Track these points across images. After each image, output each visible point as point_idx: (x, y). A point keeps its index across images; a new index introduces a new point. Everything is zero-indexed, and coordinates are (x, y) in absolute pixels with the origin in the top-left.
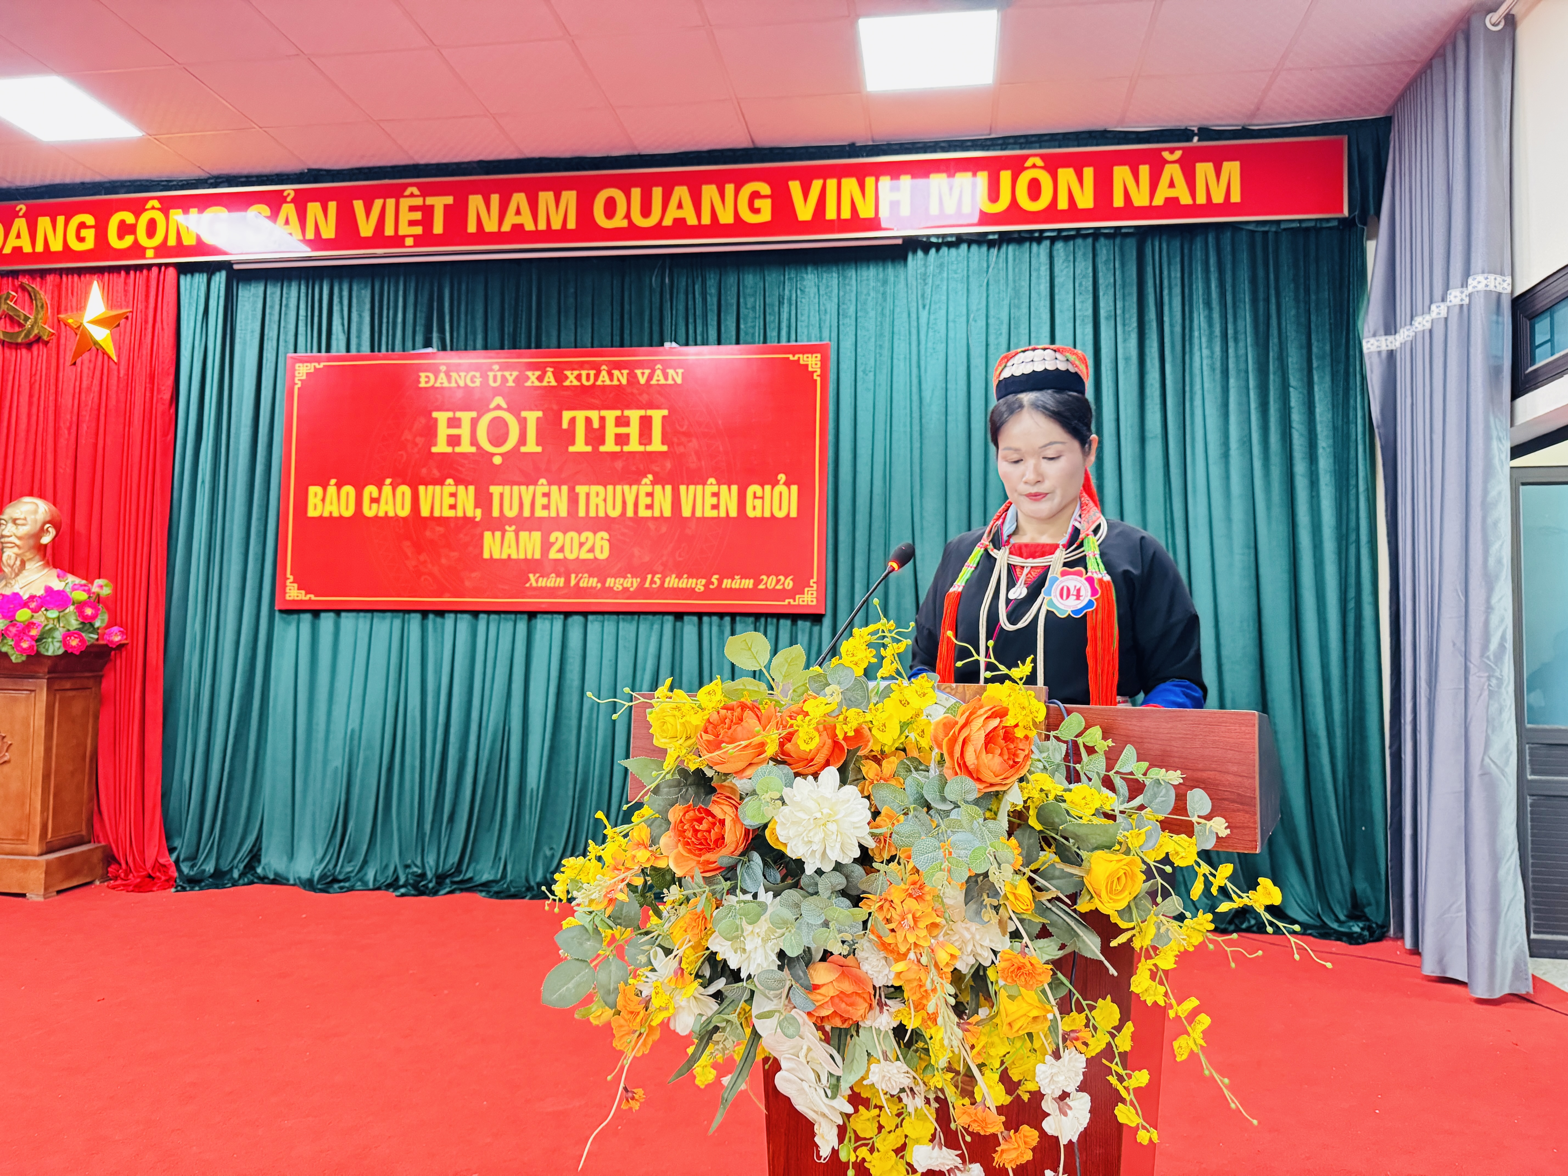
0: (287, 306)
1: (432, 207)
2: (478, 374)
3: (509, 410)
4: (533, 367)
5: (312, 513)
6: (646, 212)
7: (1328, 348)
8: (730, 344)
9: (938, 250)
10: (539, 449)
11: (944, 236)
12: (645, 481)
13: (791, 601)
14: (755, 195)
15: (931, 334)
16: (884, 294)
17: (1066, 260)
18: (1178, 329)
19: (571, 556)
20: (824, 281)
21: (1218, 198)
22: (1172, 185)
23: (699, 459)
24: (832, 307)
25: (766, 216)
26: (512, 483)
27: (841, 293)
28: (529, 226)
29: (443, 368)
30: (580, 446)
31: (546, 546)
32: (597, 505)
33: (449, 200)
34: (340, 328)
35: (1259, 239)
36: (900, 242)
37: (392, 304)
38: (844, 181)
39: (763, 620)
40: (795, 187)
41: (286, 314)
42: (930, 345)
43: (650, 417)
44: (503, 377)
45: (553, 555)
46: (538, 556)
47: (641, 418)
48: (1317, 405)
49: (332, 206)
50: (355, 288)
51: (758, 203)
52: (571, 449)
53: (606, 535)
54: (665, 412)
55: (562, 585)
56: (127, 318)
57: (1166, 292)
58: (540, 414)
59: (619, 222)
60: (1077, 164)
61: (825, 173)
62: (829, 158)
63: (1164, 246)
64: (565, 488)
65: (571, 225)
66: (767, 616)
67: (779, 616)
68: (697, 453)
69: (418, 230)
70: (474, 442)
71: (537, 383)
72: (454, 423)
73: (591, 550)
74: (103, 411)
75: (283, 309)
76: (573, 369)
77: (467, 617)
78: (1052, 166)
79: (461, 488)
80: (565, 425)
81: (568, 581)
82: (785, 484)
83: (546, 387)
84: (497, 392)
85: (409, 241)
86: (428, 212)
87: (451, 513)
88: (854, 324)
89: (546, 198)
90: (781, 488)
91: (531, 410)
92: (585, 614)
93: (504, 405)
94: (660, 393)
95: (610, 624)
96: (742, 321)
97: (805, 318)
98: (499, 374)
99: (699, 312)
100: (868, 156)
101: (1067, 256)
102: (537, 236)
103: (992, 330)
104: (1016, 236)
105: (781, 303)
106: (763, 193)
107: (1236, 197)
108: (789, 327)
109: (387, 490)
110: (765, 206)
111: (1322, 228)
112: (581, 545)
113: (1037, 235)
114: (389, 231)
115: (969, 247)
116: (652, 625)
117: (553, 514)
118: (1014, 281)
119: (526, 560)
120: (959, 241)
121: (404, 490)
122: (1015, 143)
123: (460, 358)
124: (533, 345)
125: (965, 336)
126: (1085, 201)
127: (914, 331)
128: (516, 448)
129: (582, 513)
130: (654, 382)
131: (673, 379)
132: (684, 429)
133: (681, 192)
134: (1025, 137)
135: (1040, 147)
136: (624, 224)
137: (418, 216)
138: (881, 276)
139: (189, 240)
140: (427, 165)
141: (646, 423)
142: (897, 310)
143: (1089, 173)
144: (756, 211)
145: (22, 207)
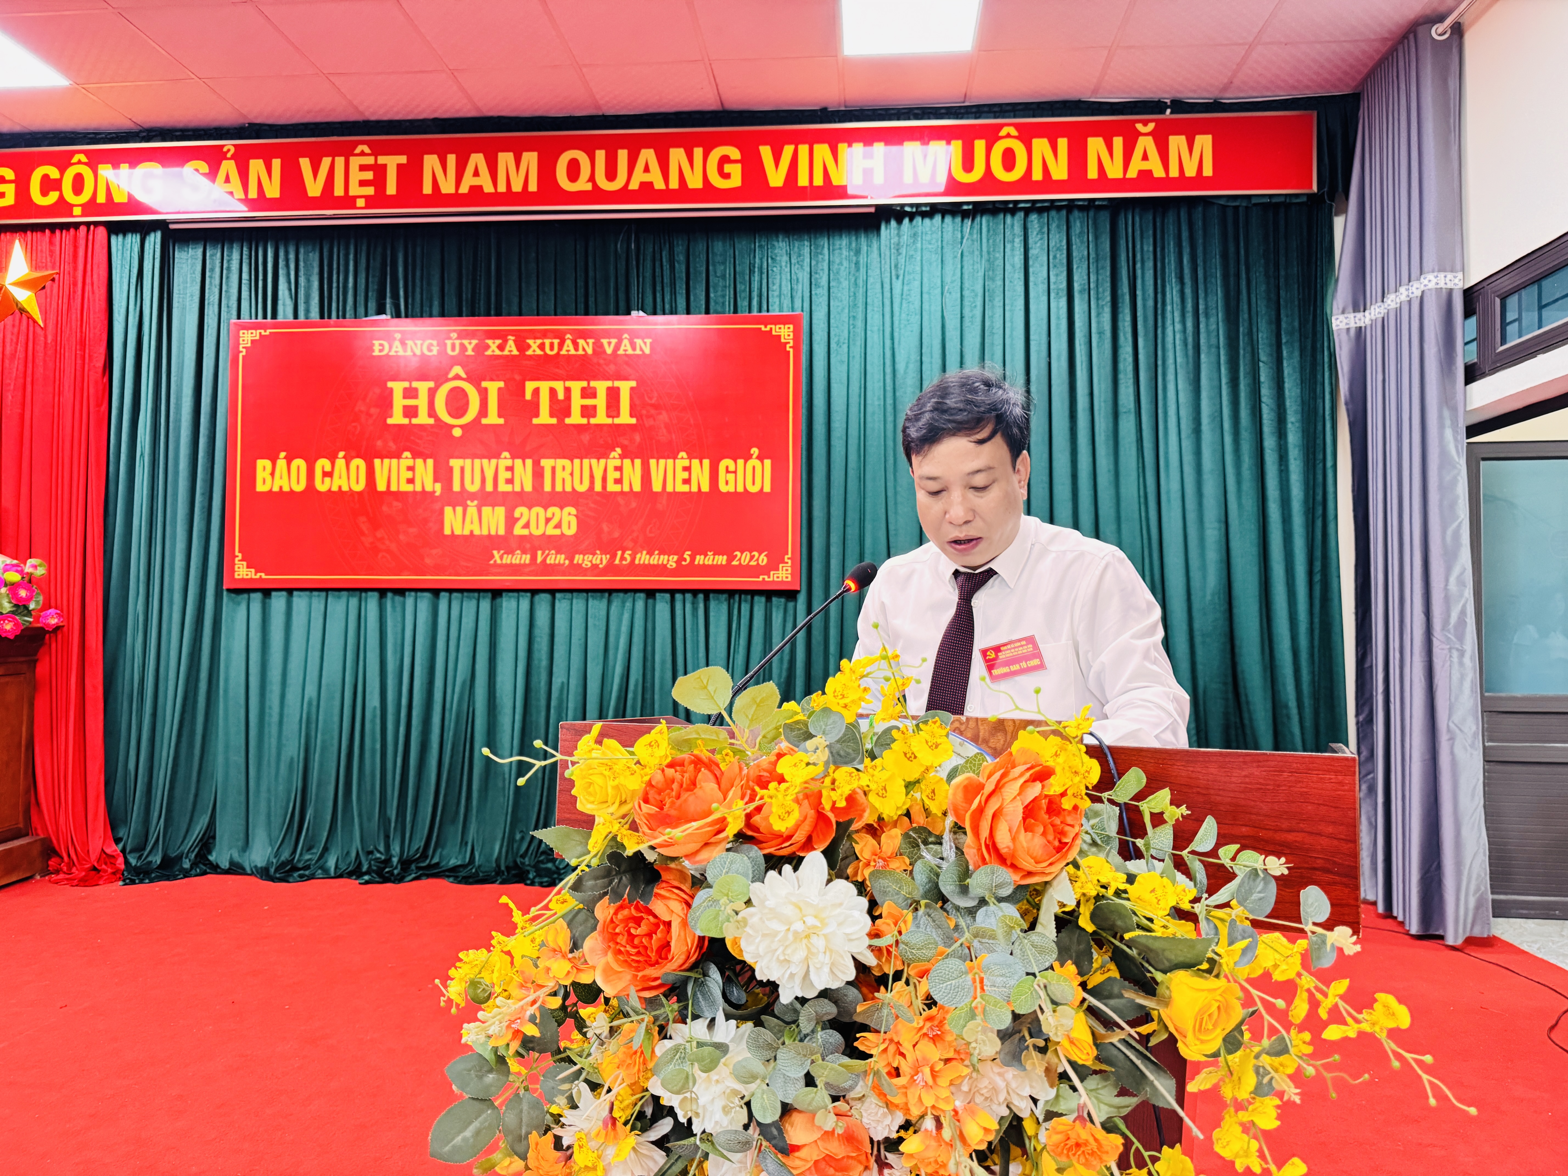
0: (229, 268)
1: (384, 166)
2: (435, 343)
3: (469, 380)
4: (493, 335)
5: (260, 487)
6: (611, 175)
7: (1296, 324)
8: (700, 313)
9: (911, 220)
10: (501, 421)
11: (918, 205)
12: (613, 454)
13: (766, 577)
14: (724, 160)
15: (904, 305)
16: (857, 264)
17: (1040, 232)
18: (1151, 303)
19: (537, 532)
20: (796, 249)
21: (1191, 171)
22: (1145, 157)
23: (669, 432)
24: (804, 276)
25: (735, 181)
26: (474, 457)
27: (813, 263)
28: (489, 188)
29: (398, 336)
30: (544, 418)
31: (511, 521)
32: (564, 480)
33: (403, 159)
34: (287, 293)
35: (1230, 213)
36: (872, 210)
37: (342, 268)
38: (817, 147)
39: (737, 597)
40: (766, 152)
41: (227, 278)
42: (903, 315)
43: (618, 388)
44: (462, 346)
45: (518, 530)
46: (502, 532)
47: (608, 389)
48: (1286, 380)
49: (276, 163)
50: (302, 251)
51: (728, 168)
52: (535, 421)
53: (573, 511)
54: (633, 384)
55: (528, 562)
56: (53, 280)
57: (1138, 265)
58: (501, 384)
59: (582, 185)
60: (1052, 134)
61: (796, 139)
62: (801, 123)
63: (1137, 219)
64: (529, 462)
65: (533, 187)
66: (741, 592)
67: (753, 593)
68: (667, 426)
69: (370, 191)
70: (432, 412)
71: (498, 352)
72: (411, 393)
73: (558, 526)
74: (29, 380)
75: (225, 272)
76: (535, 338)
77: (428, 595)
78: (1026, 136)
79: (419, 462)
80: (528, 396)
81: (534, 558)
82: (758, 458)
83: (507, 356)
84: (455, 361)
85: (361, 203)
86: (380, 171)
87: (409, 488)
88: (826, 294)
89: (505, 159)
90: (754, 462)
91: (492, 380)
92: (553, 592)
93: (464, 375)
94: (627, 363)
95: (579, 603)
96: (711, 290)
97: (776, 287)
98: (457, 342)
99: (667, 280)
100: (840, 121)
101: (1041, 228)
102: (496, 198)
103: (966, 303)
104: (990, 206)
105: (751, 272)
106: (733, 158)
107: (1208, 171)
108: (760, 296)
109: (340, 463)
110: (735, 171)
111: (1291, 204)
112: (548, 520)
113: (1011, 206)
114: (339, 191)
115: (943, 218)
116: (624, 602)
117: (518, 488)
118: (989, 253)
119: (489, 536)
120: (933, 210)
121: (359, 463)
122: (989, 112)
123: (416, 326)
124: (492, 312)
125: (940, 308)
126: (1060, 172)
127: (887, 302)
128: (477, 420)
129: (548, 487)
130: (621, 352)
131: (641, 349)
132: (653, 401)
133: (648, 155)
134: (1000, 105)
135: (1015, 117)
136: (589, 187)
137: (369, 175)
138: (854, 245)
139: (120, 198)
140: (378, 122)
141: (613, 395)
142: (871, 280)
143: (1063, 143)
144: (727, 176)
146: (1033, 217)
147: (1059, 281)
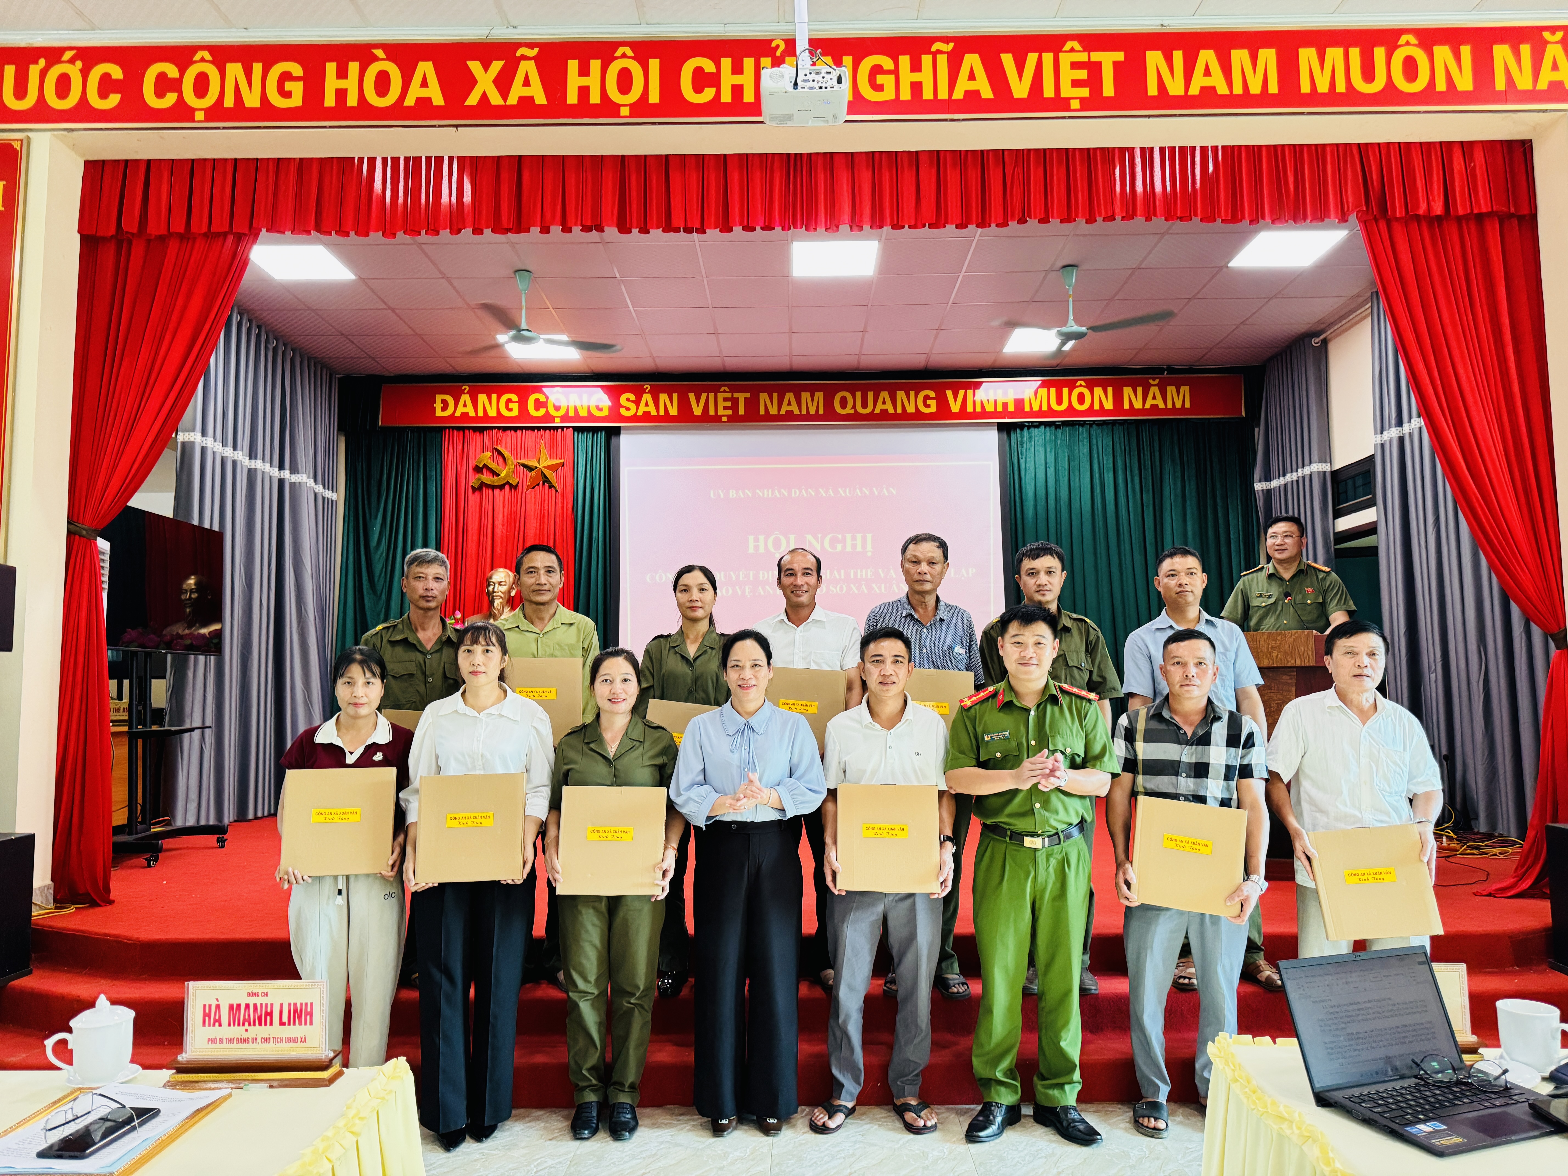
1: (737, 399)
6: (864, 405)
7: (1237, 487)
11: (1032, 422)
17: (1098, 438)
21: (1178, 405)
22: (1154, 398)
28: (796, 412)
33: (748, 395)
35: (1199, 426)
38: (977, 390)
40: (949, 394)
49: (675, 396)
51: (928, 402)
59: (849, 410)
60: (1104, 385)
61: (967, 387)
63: (1149, 430)
65: (821, 411)
69: (729, 412)
78: (1090, 387)
85: (724, 419)
86: (735, 402)
89: (805, 395)
100: (990, 377)
101: (1098, 435)
104: (1071, 423)
106: (931, 396)
107: (1188, 405)
110: (933, 403)
111: (1232, 422)
113: (1082, 423)
114: (712, 412)
115: (1045, 428)
118: (1070, 446)
120: (1040, 425)
122: (1070, 372)
126: (1108, 405)
133: (885, 394)
134: (1075, 369)
135: (1083, 375)
136: (852, 412)
137: (729, 404)
139: (582, 412)
140: (733, 373)
143: (1110, 390)
144: (928, 406)
145: (466, 388)
146: (1094, 428)
147: (1109, 463)
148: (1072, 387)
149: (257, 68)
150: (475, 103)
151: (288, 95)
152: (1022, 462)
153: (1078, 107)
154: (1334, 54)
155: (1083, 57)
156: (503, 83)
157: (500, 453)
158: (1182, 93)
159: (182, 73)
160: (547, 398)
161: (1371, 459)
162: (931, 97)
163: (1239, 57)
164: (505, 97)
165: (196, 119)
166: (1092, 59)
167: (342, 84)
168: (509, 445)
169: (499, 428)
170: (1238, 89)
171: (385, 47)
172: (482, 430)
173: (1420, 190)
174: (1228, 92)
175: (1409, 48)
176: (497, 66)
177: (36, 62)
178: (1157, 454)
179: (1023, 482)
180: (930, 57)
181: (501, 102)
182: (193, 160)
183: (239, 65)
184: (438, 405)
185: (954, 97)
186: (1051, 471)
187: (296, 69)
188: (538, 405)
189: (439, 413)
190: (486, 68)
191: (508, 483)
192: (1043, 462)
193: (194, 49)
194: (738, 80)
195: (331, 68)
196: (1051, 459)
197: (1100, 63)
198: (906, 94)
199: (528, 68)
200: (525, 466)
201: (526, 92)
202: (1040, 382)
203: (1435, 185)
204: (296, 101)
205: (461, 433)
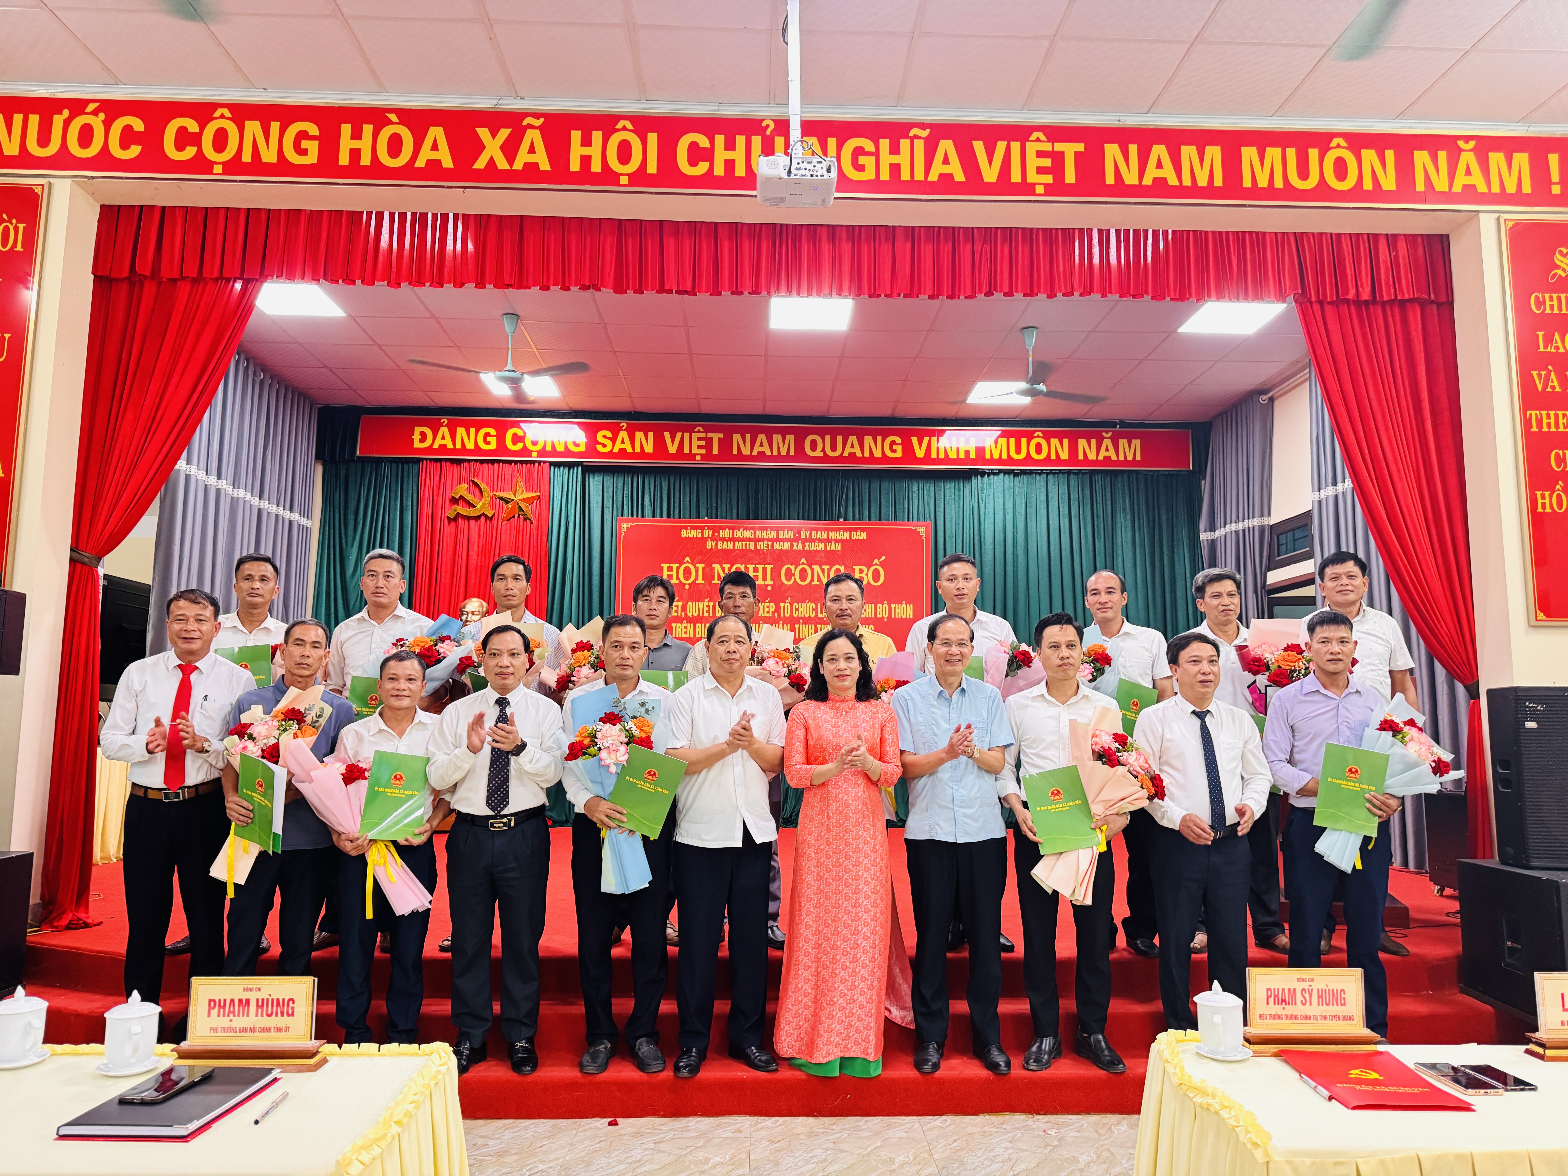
0: (617, 488)
1: (711, 439)
9: (988, 476)
11: (992, 469)
14: (893, 443)
15: (986, 519)
16: (959, 496)
17: (1054, 486)
20: (927, 488)
21: (1130, 458)
22: (1107, 450)
24: (932, 503)
28: (768, 453)
33: (721, 435)
34: (649, 503)
35: (1149, 478)
36: (969, 471)
38: (941, 438)
40: (914, 440)
41: (616, 493)
42: (986, 525)
49: (651, 434)
50: (658, 480)
51: (895, 447)
59: (818, 453)
60: (1060, 437)
61: (931, 433)
62: (932, 425)
63: (1103, 479)
65: (792, 453)
69: (703, 451)
78: (1047, 437)
85: (698, 458)
86: (709, 441)
88: (943, 511)
96: (882, 509)
99: (858, 502)
100: (953, 426)
101: (1055, 483)
102: (772, 458)
103: (1017, 519)
104: (1029, 471)
105: (903, 498)
106: (897, 442)
107: (1138, 458)
110: (899, 449)
111: (1180, 475)
113: (1039, 471)
114: (686, 450)
115: (1005, 476)
118: (1028, 493)
120: (1000, 472)
122: (1028, 424)
126: (1064, 456)
133: (853, 439)
134: (1034, 421)
135: (1041, 427)
136: (821, 454)
137: (703, 443)
138: (958, 487)
139: (560, 449)
140: (708, 415)
142: (966, 505)
143: (1066, 441)
144: (894, 451)
145: (445, 420)
146: (1051, 477)
147: (1065, 510)
148: (1030, 437)
149: (275, 126)
150: (483, 167)
151: (304, 152)
152: (982, 506)
153: (1042, 192)
154: (1273, 153)
155: (1047, 147)
156: (510, 149)
157: (476, 485)
158: (1137, 183)
159: (202, 128)
160: (525, 433)
161: (1308, 514)
162: (909, 178)
163: (1188, 152)
164: (511, 161)
165: (215, 171)
166: (1056, 149)
167: (356, 144)
168: (485, 478)
169: (476, 461)
170: (1187, 182)
171: (398, 112)
172: (459, 462)
173: (1349, 277)
174: (1177, 184)
175: (1339, 151)
176: (504, 133)
177: (60, 113)
178: (1109, 503)
179: (982, 527)
180: (908, 141)
181: (507, 167)
182: (207, 208)
183: (258, 123)
184: (417, 437)
185: (929, 179)
186: (1009, 517)
187: (313, 129)
188: (516, 439)
189: (417, 445)
190: (494, 135)
191: (483, 514)
192: (1002, 507)
193: (215, 106)
194: (730, 155)
195: (346, 129)
196: (1009, 505)
197: (1062, 153)
198: (885, 175)
199: (533, 136)
200: (501, 499)
201: (531, 158)
202: (999, 432)
203: (1363, 273)
204: (312, 158)
205: (439, 464)
